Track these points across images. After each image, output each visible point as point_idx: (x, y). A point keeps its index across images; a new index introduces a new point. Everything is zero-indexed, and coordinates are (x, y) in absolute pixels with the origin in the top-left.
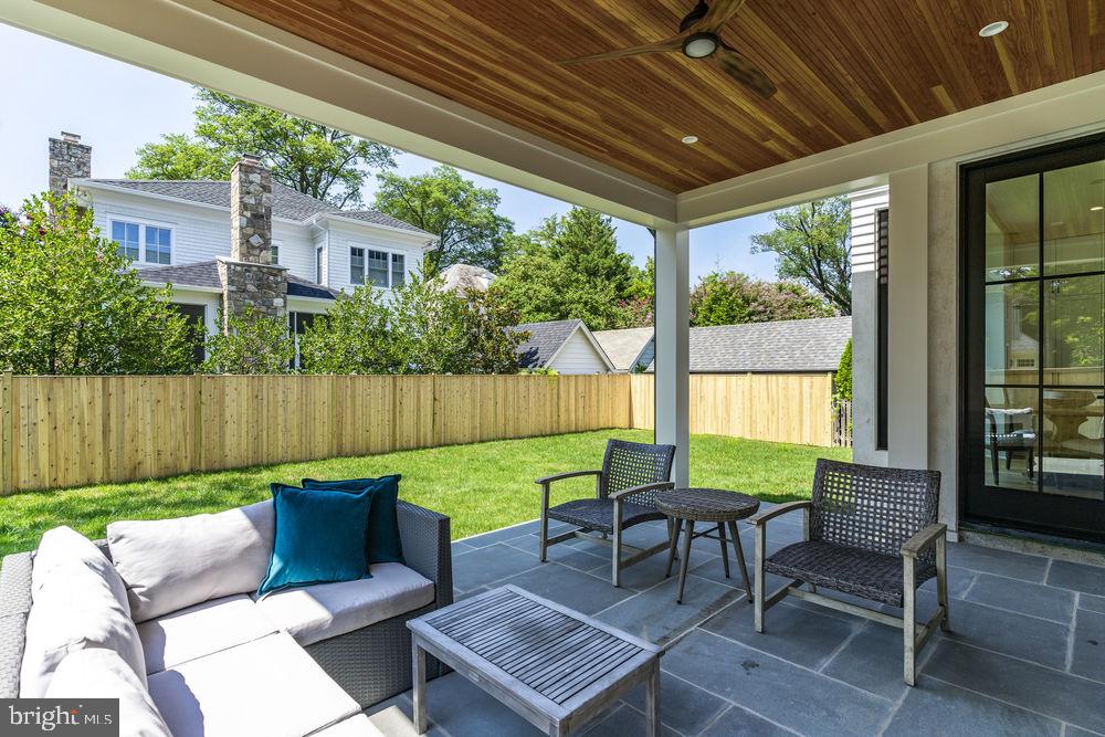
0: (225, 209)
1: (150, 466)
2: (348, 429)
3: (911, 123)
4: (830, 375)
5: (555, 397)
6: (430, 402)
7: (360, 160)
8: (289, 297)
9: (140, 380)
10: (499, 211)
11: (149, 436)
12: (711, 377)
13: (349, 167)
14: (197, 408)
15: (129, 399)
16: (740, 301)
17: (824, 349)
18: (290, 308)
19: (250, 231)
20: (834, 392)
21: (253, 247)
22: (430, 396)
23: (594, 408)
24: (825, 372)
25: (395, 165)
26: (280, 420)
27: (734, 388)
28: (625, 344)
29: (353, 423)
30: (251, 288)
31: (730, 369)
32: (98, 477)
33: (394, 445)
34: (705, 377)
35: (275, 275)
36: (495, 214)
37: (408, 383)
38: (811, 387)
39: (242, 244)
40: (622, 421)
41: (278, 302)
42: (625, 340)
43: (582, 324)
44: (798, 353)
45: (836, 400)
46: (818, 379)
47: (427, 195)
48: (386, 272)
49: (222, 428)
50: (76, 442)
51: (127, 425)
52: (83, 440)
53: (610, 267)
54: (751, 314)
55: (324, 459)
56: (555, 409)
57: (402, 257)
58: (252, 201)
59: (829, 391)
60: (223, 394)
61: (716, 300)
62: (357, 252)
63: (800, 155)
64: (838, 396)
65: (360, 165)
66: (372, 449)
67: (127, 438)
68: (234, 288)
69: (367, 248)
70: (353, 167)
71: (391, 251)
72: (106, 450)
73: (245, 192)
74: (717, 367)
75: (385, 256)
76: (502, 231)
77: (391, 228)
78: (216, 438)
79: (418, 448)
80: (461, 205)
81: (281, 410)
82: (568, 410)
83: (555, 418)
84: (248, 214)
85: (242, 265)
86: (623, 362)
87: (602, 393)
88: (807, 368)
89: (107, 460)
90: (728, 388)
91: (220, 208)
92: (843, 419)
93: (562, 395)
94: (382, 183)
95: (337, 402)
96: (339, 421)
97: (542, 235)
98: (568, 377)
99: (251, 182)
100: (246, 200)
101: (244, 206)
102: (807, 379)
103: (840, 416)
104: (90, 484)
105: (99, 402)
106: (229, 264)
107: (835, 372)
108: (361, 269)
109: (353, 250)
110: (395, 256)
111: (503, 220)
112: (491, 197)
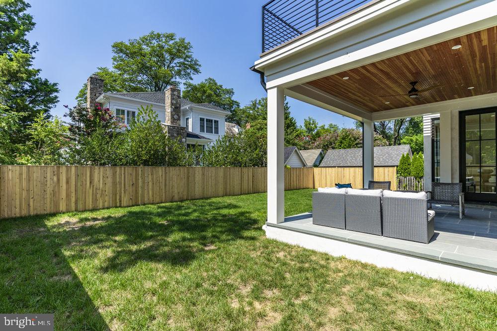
0: (163, 105)
1: (176, 198)
2: (228, 187)
3: (446, 100)
4: (396, 167)
5: (289, 175)
6: (251, 177)
7: (177, 77)
8: (187, 138)
9: (174, 168)
10: (234, 98)
11: (176, 187)
12: (348, 169)
13: (173, 80)
14: (188, 178)
15: (171, 174)
16: (353, 139)
17: (392, 158)
18: (187, 143)
19: (174, 113)
20: (397, 174)
21: (175, 119)
22: (251, 174)
23: (302, 180)
24: (394, 166)
25: (192, 79)
26: (210, 183)
27: (357, 172)
28: (308, 156)
29: (230, 184)
30: (175, 135)
31: (354, 165)
32: (163, 201)
33: (241, 192)
34: (345, 168)
35: (183, 130)
36: (232, 99)
37: (245, 170)
38: (388, 172)
39: (171, 118)
40: (311, 186)
41: (184, 140)
42: (308, 154)
43: (296, 148)
44: (381, 159)
45: (398, 176)
46: (391, 169)
47: (204, 92)
48: (212, 127)
49: (195, 185)
50: (158, 188)
51: (171, 183)
52: (160, 188)
53: (288, 124)
54: (357, 144)
55: (223, 196)
56: (289, 180)
57: (217, 121)
58: (175, 102)
59: (395, 173)
60: (195, 173)
61: (344, 139)
62: (202, 120)
63: (413, 105)
64: (399, 175)
65: (178, 79)
66: (235, 194)
67: (171, 188)
68: (170, 135)
69: (205, 118)
70: (175, 80)
71: (214, 119)
72: (166, 192)
73: (172, 99)
74: (349, 165)
75: (212, 121)
76: (235, 107)
77: (215, 110)
78: (193, 188)
79: (249, 194)
80: (217, 96)
81: (210, 179)
82: (293, 181)
83: (290, 184)
84: (173, 107)
85: (172, 126)
86: (310, 163)
87: (304, 174)
88: (386, 165)
89: (166, 195)
90: (355, 173)
91: (161, 104)
92: (401, 183)
93: (292, 175)
94: (186, 86)
95: (225, 177)
96: (225, 183)
97: (250, 108)
98: (293, 168)
99: (174, 95)
100: (173, 102)
101: (172, 104)
102: (386, 169)
103: (400, 182)
104: (162, 203)
105: (164, 175)
106: (168, 126)
107: (397, 166)
108: (204, 126)
109: (201, 119)
110: (215, 121)
111: (235, 102)
112: (230, 92)
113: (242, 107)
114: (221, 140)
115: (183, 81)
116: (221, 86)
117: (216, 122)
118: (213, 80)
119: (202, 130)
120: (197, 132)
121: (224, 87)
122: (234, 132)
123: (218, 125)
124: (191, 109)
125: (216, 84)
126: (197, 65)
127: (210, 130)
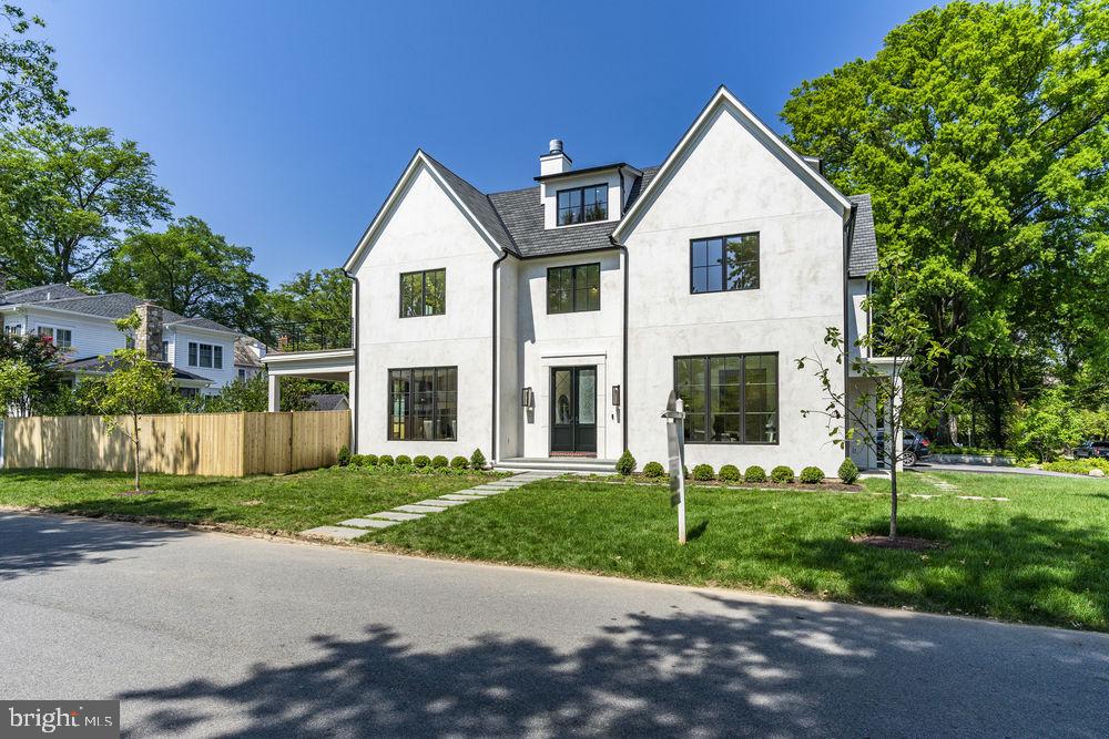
10: (253, 268)
25: (148, 225)
36: (249, 271)
48: (210, 358)
57: (220, 348)
62: (193, 346)
69: (199, 342)
71: (214, 344)
75: (210, 347)
108: (195, 356)
109: (190, 344)
110: (216, 348)
111: (257, 277)
112: (245, 255)
113: (274, 287)
114: (231, 387)
115: (124, 226)
116: (222, 239)
117: (218, 349)
118: (201, 223)
119: (193, 362)
120: (185, 367)
121: (229, 243)
122: (251, 354)
123: (221, 354)
124: (173, 329)
125: (208, 233)
126: (166, 200)
127: (206, 363)
